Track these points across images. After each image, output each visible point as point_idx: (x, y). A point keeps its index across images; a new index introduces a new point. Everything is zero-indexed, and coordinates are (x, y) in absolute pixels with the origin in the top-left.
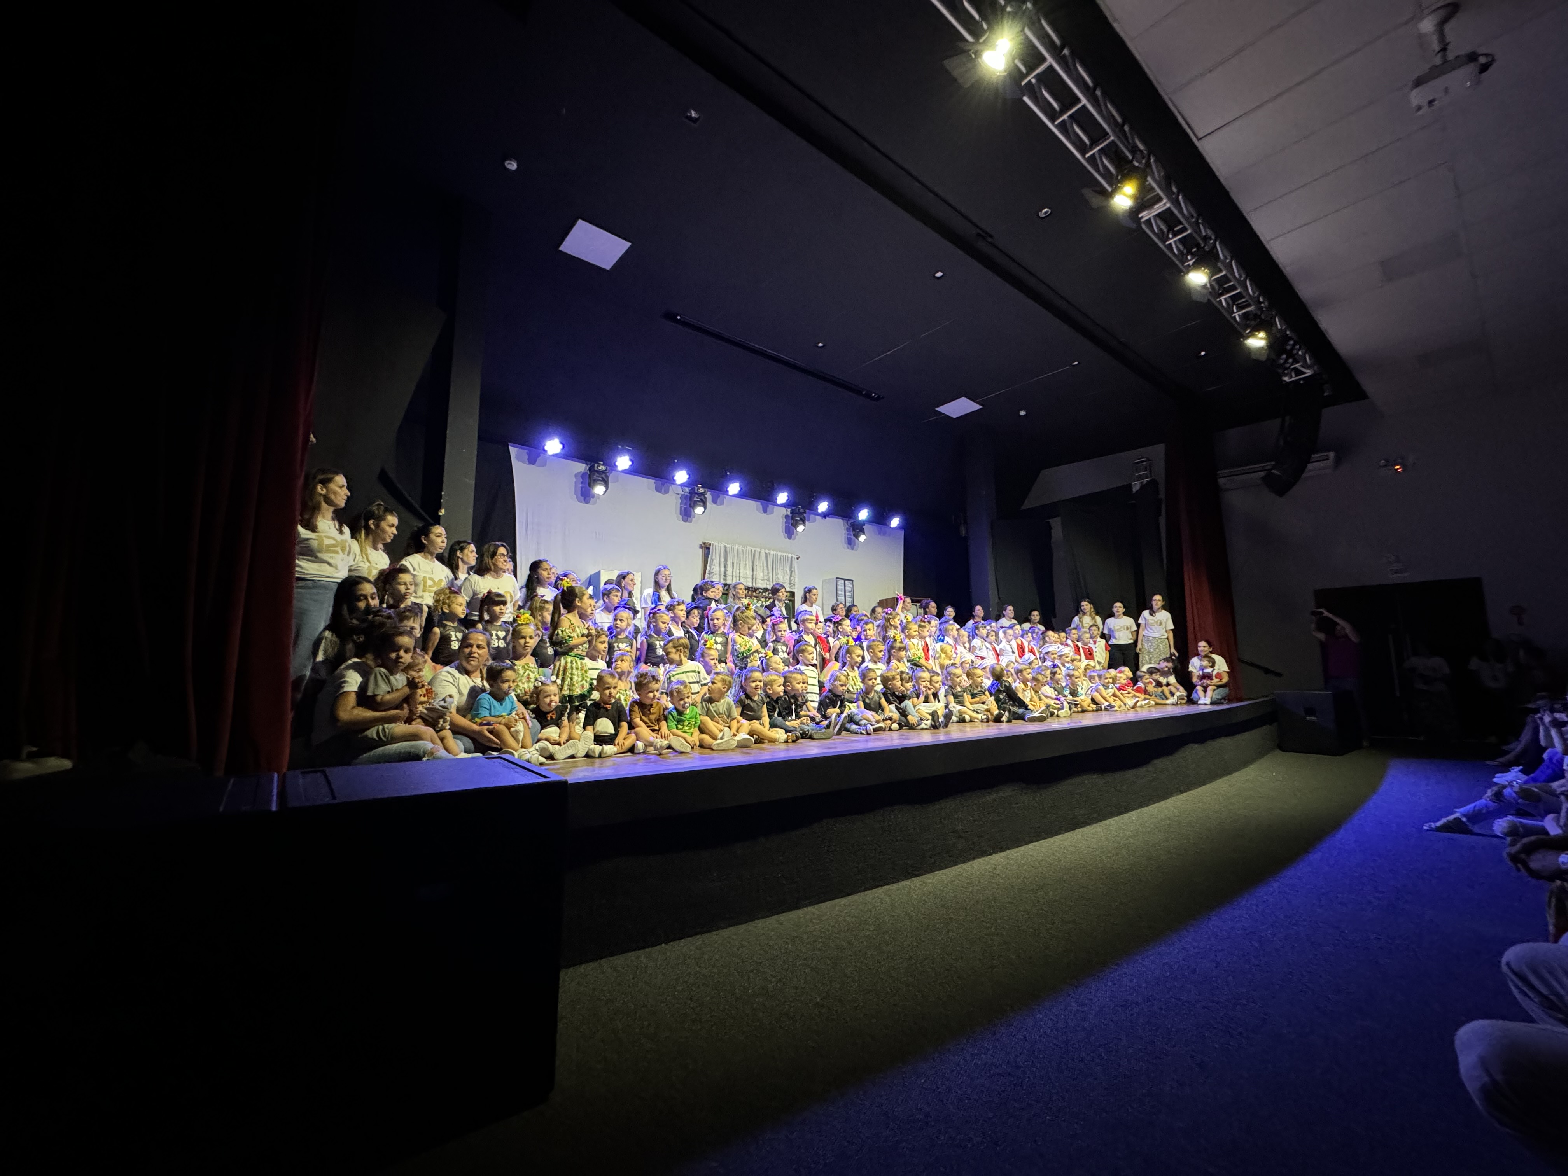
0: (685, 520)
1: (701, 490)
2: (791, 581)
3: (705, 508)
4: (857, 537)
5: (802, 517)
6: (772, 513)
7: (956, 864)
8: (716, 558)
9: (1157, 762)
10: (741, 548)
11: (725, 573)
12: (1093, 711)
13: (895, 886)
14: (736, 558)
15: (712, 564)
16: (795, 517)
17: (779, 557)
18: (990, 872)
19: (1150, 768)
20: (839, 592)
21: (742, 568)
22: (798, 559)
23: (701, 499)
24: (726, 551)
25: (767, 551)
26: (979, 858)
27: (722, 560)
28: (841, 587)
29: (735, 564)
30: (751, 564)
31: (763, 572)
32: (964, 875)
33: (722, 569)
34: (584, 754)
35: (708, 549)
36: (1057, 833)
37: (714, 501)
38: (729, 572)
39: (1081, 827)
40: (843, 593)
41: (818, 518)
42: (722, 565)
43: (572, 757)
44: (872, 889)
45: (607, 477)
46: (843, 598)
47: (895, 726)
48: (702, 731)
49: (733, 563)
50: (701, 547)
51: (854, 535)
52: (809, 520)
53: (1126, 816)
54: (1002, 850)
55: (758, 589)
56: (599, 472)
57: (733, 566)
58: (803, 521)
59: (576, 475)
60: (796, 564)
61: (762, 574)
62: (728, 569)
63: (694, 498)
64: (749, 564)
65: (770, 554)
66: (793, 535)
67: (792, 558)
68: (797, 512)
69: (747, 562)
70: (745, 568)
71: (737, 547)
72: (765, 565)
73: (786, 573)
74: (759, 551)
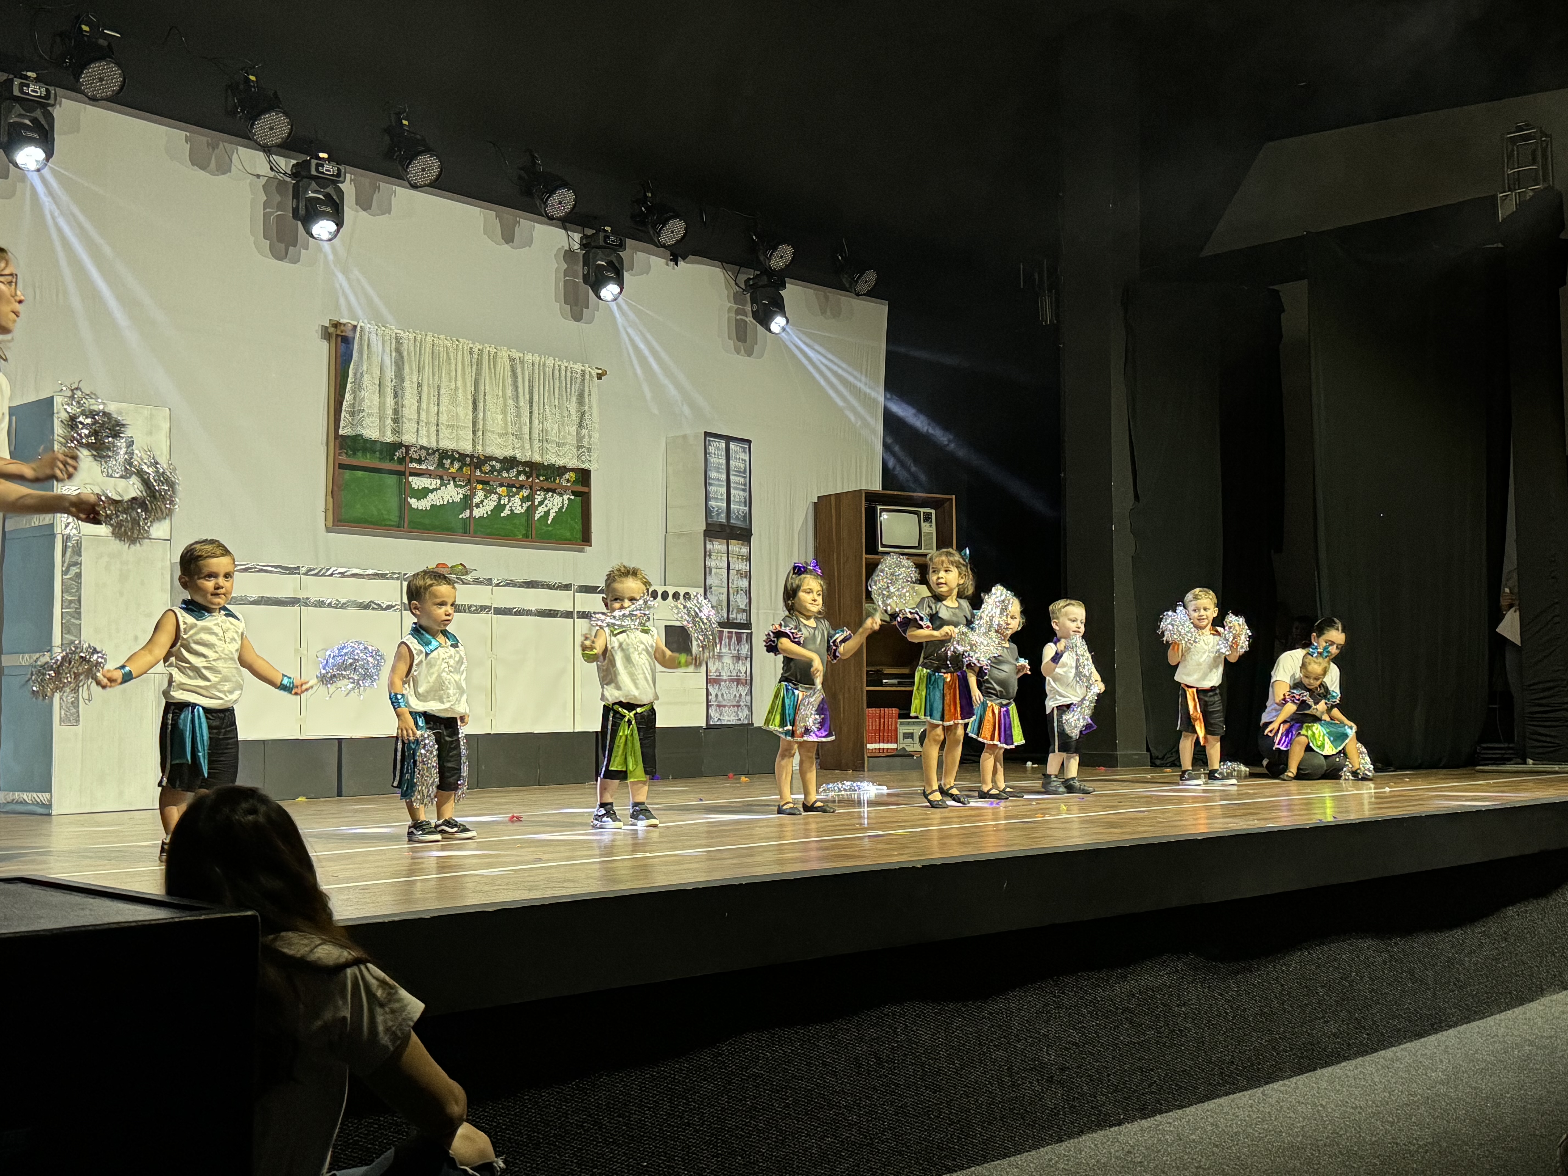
0: (278, 256)
1: (329, 169)
2: (580, 439)
3: (339, 225)
4: (765, 321)
5: (613, 258)
8: (371, 367)
10: (443, 341)
11: (396, 412)
14: (427, 370)
15: (358, 387)
16: (594, 259)
17: (549, 371)
20: (713, 474)
21: (444, 400)
22: (600, 376)
23: (328, 196)
24: (399, 350)
25: (516, 354)
27: (390, 374)
28: (718, 459)
29: (425, 389)
30: (470, 389)
31: (504, 412)
33: (390, 401)
35: (349, 341)
37: (364, 203)
38: (409, 411)
40: (724, 477)
41: (658, 263)
42: (389, 392)
45: (51, 120)
46: (724, 490)
49: (419, 385)
50: (326, 335)
51: (755, 315)
52: (632, 269)
55: (488, 458)
56: (26, 103)
57: (420, 393)
58: (616, 271)
60: (594, 392)
61: (500, 417)
62: (406, 402)
63: (306, 192)
64: (465, 391)
65: (522, 362)
66: (587, 307)
67: (583, 375)
68: (602, 243)
69: (459, 384)
70: (454, 401)
71: (429, 339)
72: (509, 393)
73: (566, 414)
74: (493, 351)
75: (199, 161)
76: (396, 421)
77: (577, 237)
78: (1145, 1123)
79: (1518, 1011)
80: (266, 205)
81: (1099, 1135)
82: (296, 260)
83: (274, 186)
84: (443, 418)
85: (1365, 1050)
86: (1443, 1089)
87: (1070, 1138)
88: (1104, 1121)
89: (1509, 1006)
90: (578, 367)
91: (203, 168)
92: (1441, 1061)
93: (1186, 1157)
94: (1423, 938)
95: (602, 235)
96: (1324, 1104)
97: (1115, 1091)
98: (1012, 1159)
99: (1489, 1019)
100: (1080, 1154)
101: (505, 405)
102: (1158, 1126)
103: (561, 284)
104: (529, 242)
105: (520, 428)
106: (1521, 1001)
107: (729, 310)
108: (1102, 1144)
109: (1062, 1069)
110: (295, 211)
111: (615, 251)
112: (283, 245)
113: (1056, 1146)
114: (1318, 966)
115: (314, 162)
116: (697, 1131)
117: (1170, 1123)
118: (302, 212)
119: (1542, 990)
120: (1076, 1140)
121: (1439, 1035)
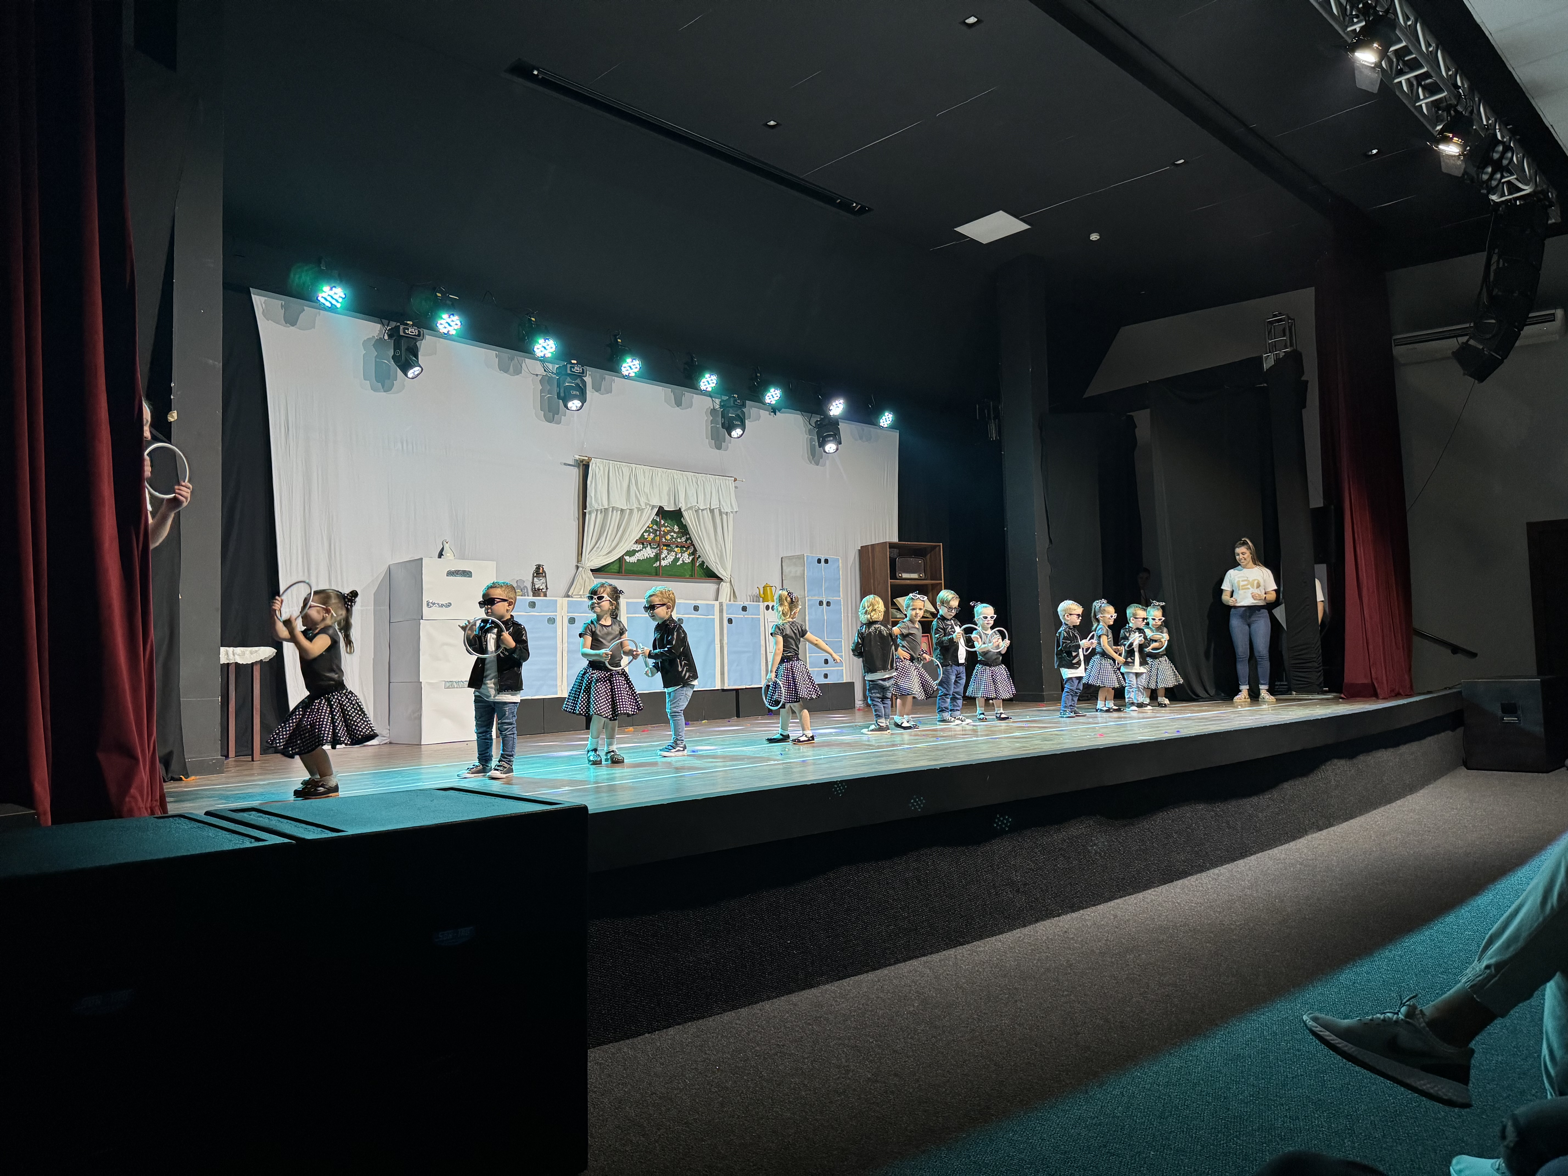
0: (548, 420)
4: (825, 443)
5: (739, 412)
16: (728, 413)
23: (577, 385)
35: (587, 467)
37: (599, 389)
41: (764, 414)
52: (750, 418)
58: (740, 420)
59: (365, 343)
66: (724, 442)
75: (504, 368)
77: (718, 401)
78: (1074, 915)
79: (1292, 844)
80: (541, 391)
81: (1047, 923)
82: (559, 423)
83: (545, 380)
85: (1202, 869)
86: (1249, 892)
87: (1030, 924)
88: (1050, 914)
89: (1287, 841)
91: (506, 370)
92: (1248, 875)
93: (1099, 934)
94: (1234, 803)
95: (732, 399)
96: (1179, 901)
97: (1055, 897)
98: (997, 937)
99: (1275, 849)
100: (1037, 933)
102: (1082, 916)
103: (709, 429)
104: (691, 406)
106: (1294, 838)
107: (805, 440)
108: (1049, 927)
109: (1025, 885)
110: (558, 394)
111: (741, 408)
112: (551, 414)
113: (1023, 929)
114: (1172, 821)
115: (569, 366)
116: (817, 923)
117: (1089, 915)
118: (562, 394)
119: (1306, 831)
120: (1034, 925)
121: (1245, 860)
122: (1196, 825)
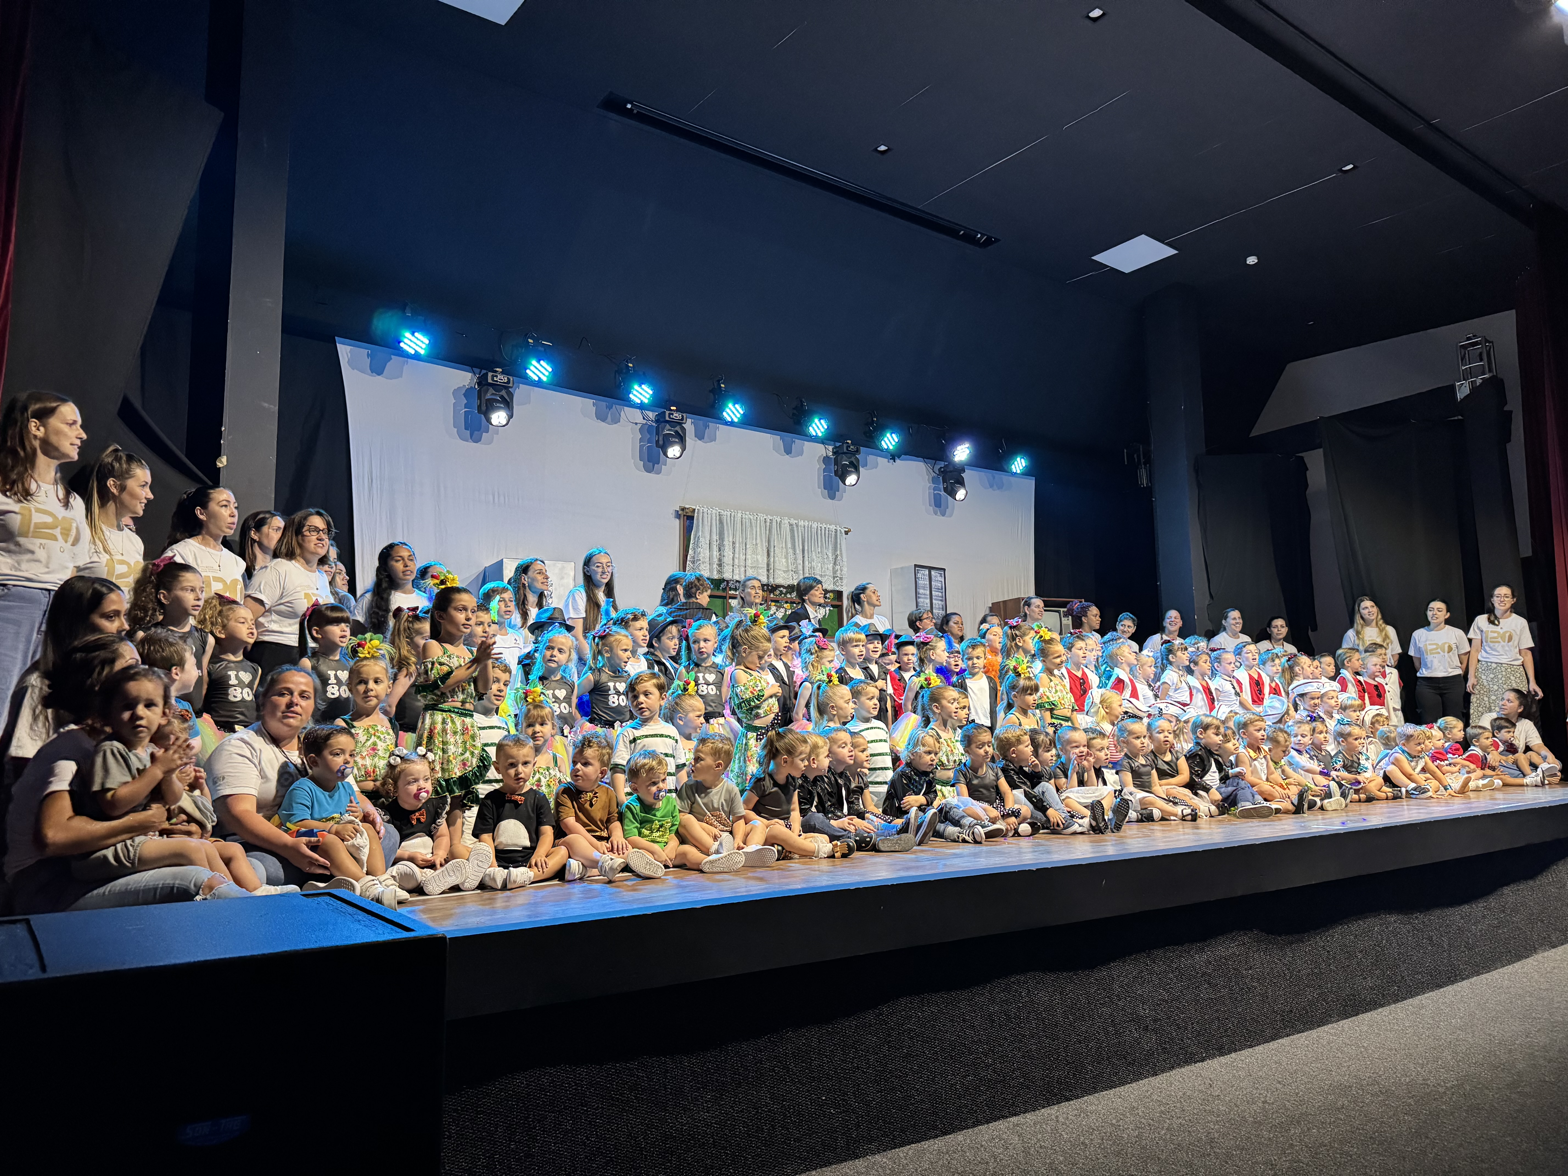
0: (648, 470)
1: (677, 416)
2: (835, 572)
3: (683, 449)
4: (952, 493)
5: (853, 459)
6: (801, 453)
7: (1138, 1077)
8: (703, 534)
9: (1506, 890)
10: (747, 516)
11: (720, 560)
12: (1387, 799)
13: (1030, 1117)
14: (738, 533)
15: (697, 545)
16: (841, 460)
17: (814, 531)
18: (1201, 1091)
19: (1493, 901)
20: (921, 591)
21: (749, 552)
22: (846, 533)
23: (677, 432)
24: (721, 522)
25: (793, 521)
26: (1180, 1066)
27: (715, 537)
28: (924, 582)
29: (737, 545)
30: (765, 544)
31: (786, 557)
32: (1155, 1097)
33: (716, 553)
34: (477, 883)
35: (691, 518)
36: (1322, 1023)
37: (700, 436)
38: (727, 560)
39: (1367, 1011)
40: (928, 592)
41: (882, 461)
42: (715, 548)
43: (456, 888)
44: (988, 1122)
45: (511, 395)
46: (928, 601)
47: (1025, 828)
48: (683, 841)
49: (734, 543)
50: (678, 516)
51: (945, 490)
52: (865, 465)
53: (1450, 989)
54: (1222, 1051)
55: (778, 586)
56: (496, 386)
57: (734, 548)
58: (855, 467)
59: (455, 392)
60: (844, 542)
61: (784, 560)
62: (726, 554)
63: (663, 430)
64: (762, 545)
65: (797, 526)
66: (837, 490)
67: (836, 532)
68: (845, 450)
69: (758, 541)
70: (755, 552)
71: (739, 515)
72: (789, 545)
73: (825, 556)
74: (779, 520)
75: (601, 417)
76: (720, 565)
77: (831, 448)
80: (641, 441)
82: (659, 472)
83: (645, 429)
84: (749, 563)
90: (833, 527)
91: (604, 420)
93: (1255, 1092)
95: (845, 445)
98: (1117, 1090)
99: (1493, 973)
100: (1171, 1086)
101: (787, 553)
102: (1233, 1062)
103: (822, 477)
105: (797, 567)
107: (929, 488)
108: (1188, 1078)
110: (657, 442)
111: (854, 455)
112: (651, 464)
114: (1356, 937)
115: (667, 413)
117: (1243, 1061)
118: (661, 442)
119: (1535, 949)
122: (1387, 941)
